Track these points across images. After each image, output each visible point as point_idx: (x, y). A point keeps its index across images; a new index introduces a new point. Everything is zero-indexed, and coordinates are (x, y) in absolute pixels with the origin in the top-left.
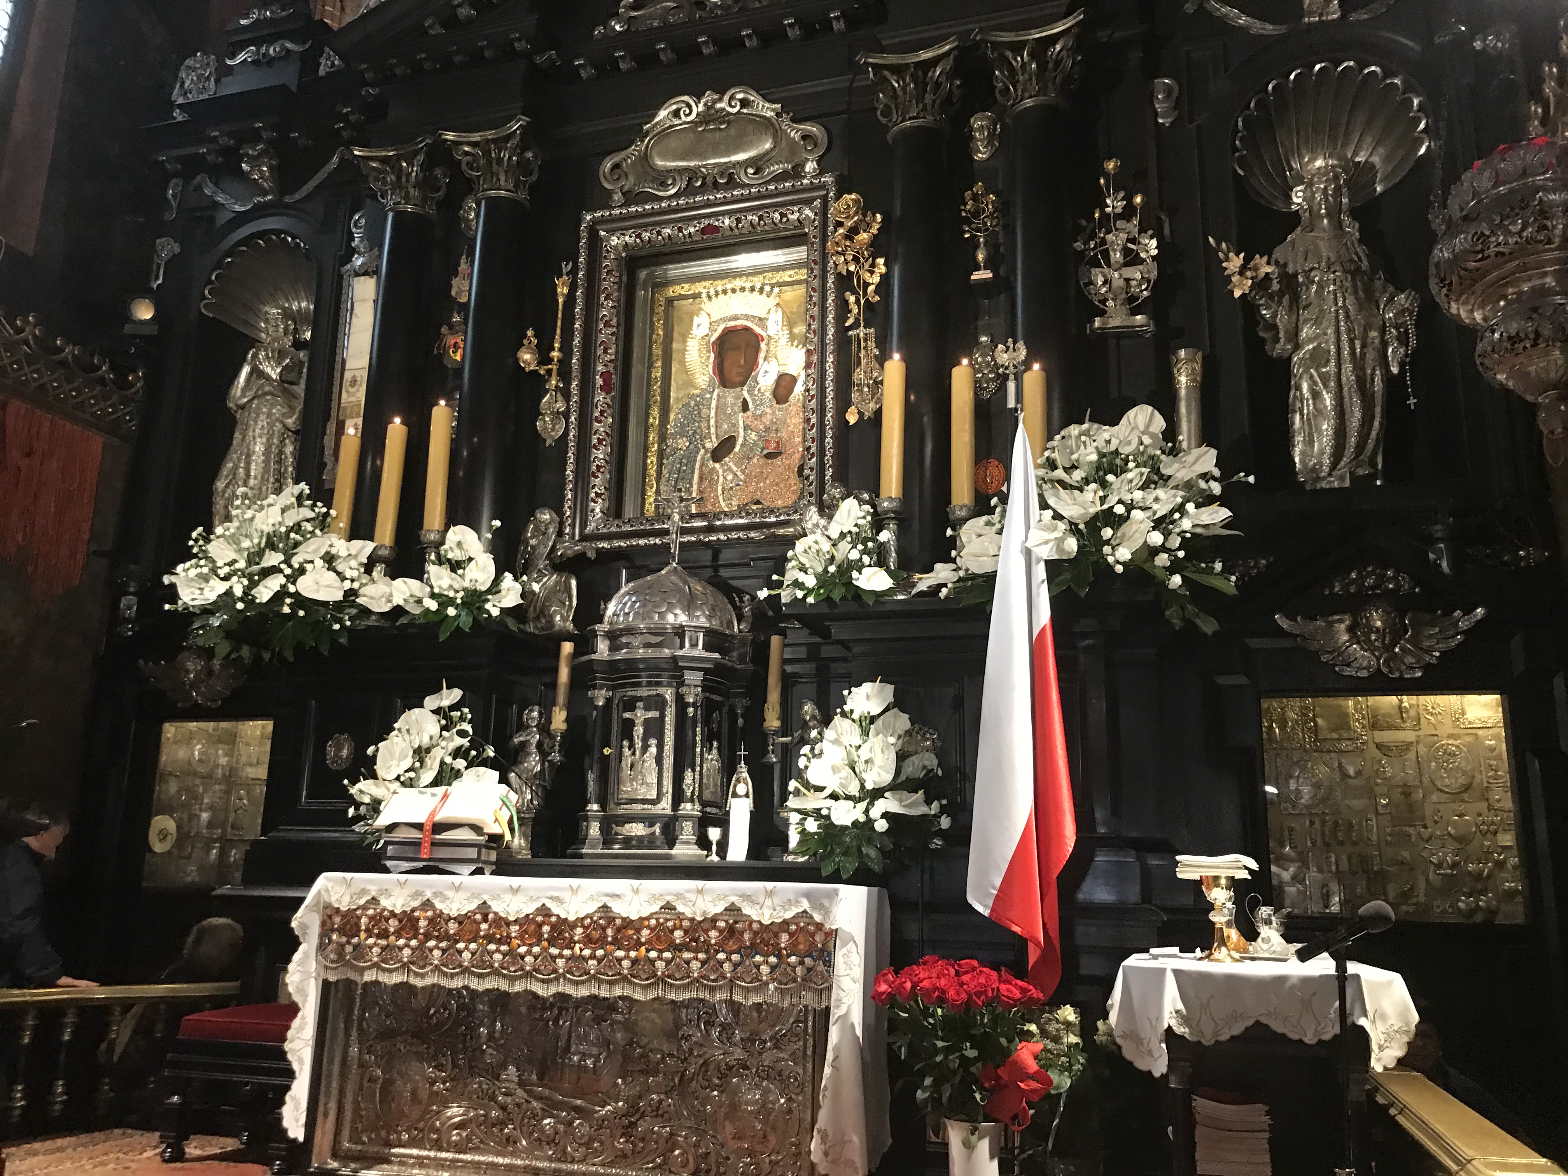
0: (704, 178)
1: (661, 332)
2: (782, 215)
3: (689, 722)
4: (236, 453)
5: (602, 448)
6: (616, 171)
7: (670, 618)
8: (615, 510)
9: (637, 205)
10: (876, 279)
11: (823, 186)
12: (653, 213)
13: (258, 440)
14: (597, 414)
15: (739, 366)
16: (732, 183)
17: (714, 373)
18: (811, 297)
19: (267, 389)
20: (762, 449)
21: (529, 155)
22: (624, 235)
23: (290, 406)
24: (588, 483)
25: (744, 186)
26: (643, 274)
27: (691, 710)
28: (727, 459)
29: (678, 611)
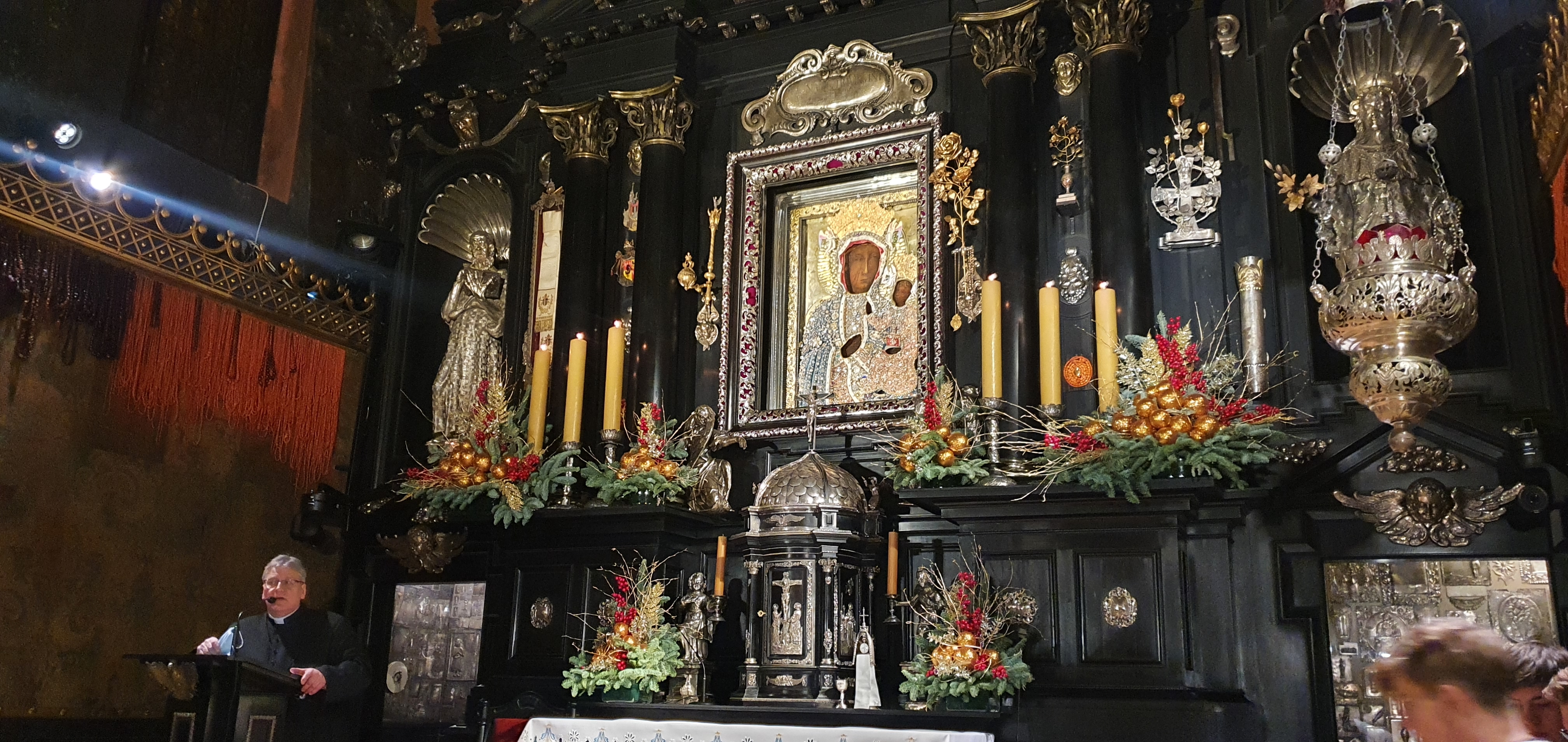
0: (829, 120)
1: (797, 248)
2: (895, 149)
3: (827, 590)
4: (450, 358)
5: (748, 351)
6: (755, 116)
7: (810, 500)
8: (762, 404)
9: (773, 145)
10: (975, 205)
11: (928, 124)
12: (787, 152)
13: (468, 346)
14: (743, 323)
15: (863, 274)
16: (852, 123)
17: (842, 281)
18: (921, 219)
19: (474, 303)
20: (885, 345)
21: (683, 106)
22: (763, 170)
23: (493, 318)
24: (738, 383)
25: (862, 126)
26: (780, 199)
27: (828, 579)
28: (854, 355)
29: (816, 495)
